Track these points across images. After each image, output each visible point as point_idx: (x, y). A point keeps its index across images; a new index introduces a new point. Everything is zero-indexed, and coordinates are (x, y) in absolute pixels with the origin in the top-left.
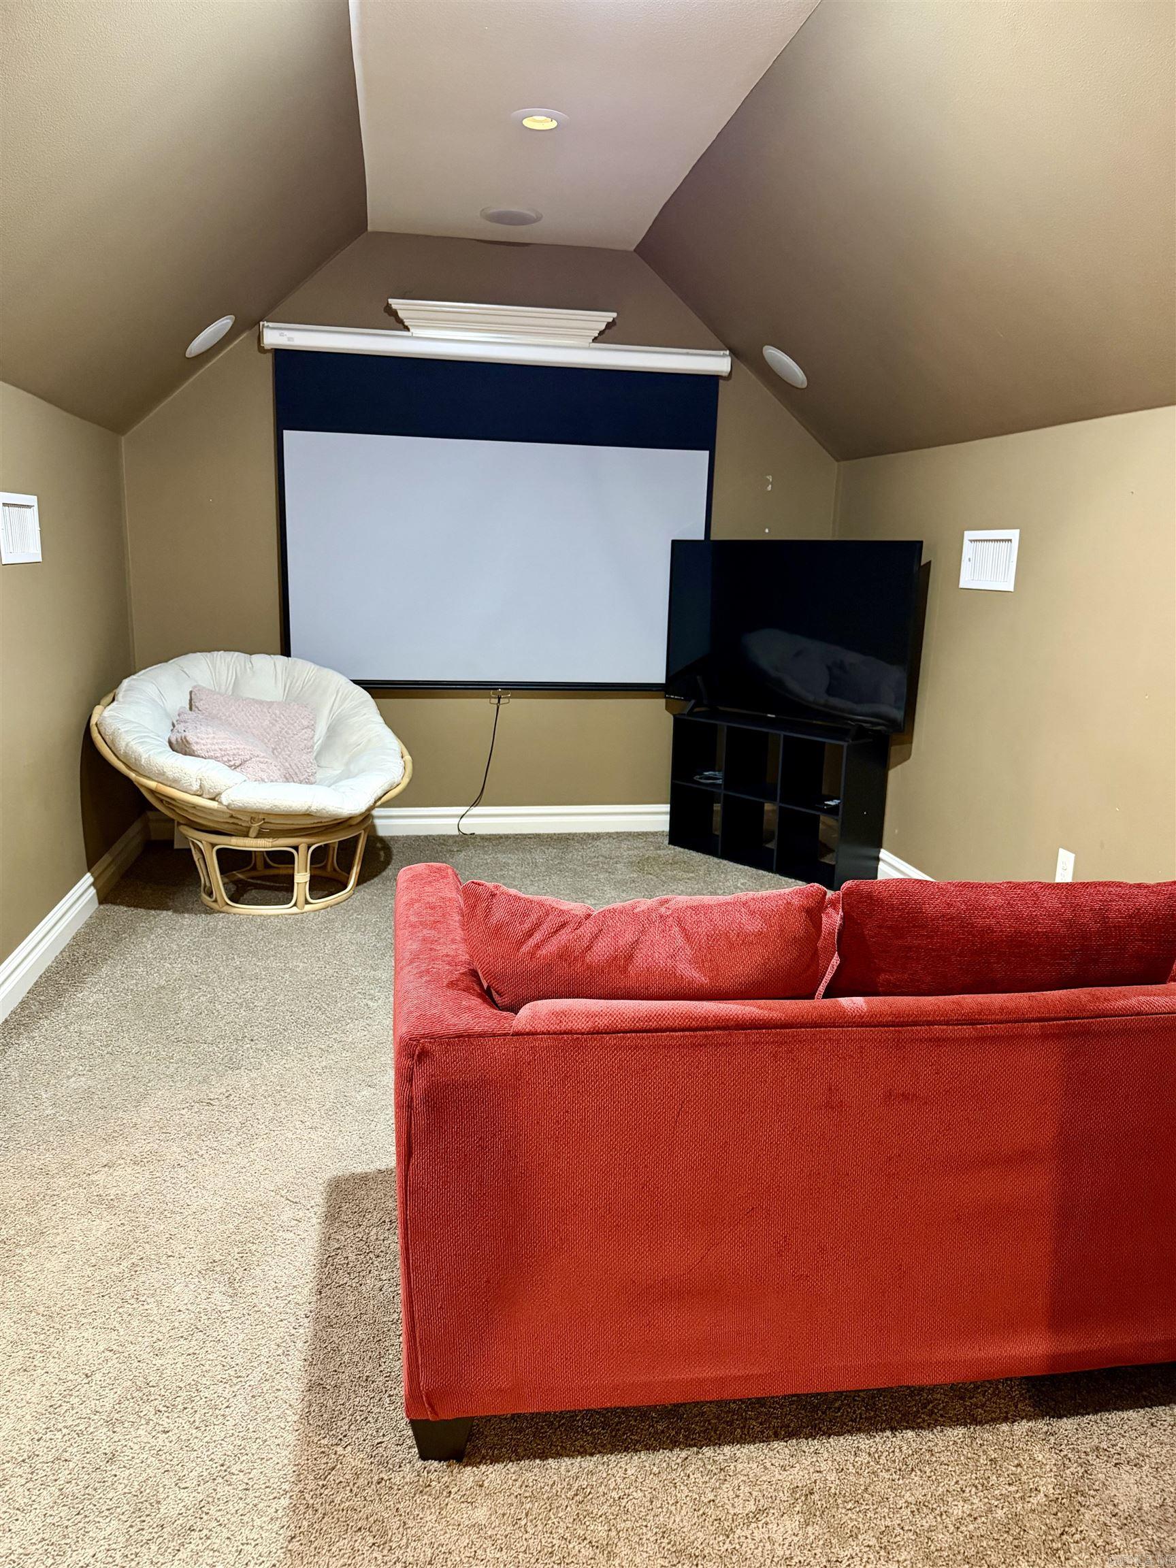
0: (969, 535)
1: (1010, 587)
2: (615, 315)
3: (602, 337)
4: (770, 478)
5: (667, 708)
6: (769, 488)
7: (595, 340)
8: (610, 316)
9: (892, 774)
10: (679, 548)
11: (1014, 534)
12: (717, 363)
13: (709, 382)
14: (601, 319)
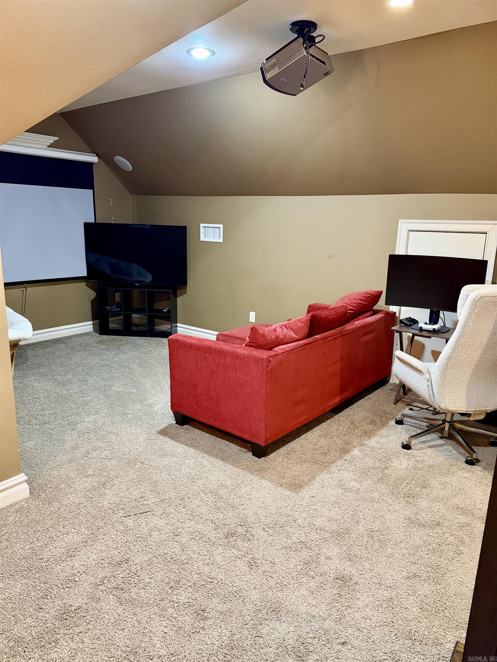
0: (201, 225)
1: (221, 240)
2: (58, 138)
3: (52, 146)
4: (111, 200)
5: (86, 285)
6: (112, 203)
7: (48, 146)
8: (56, 138)
9: (179, 299)
10: (87, 226)
11: (221, 226)
12: (93, 159)
13: (90, 165)
14: (52, 139)
